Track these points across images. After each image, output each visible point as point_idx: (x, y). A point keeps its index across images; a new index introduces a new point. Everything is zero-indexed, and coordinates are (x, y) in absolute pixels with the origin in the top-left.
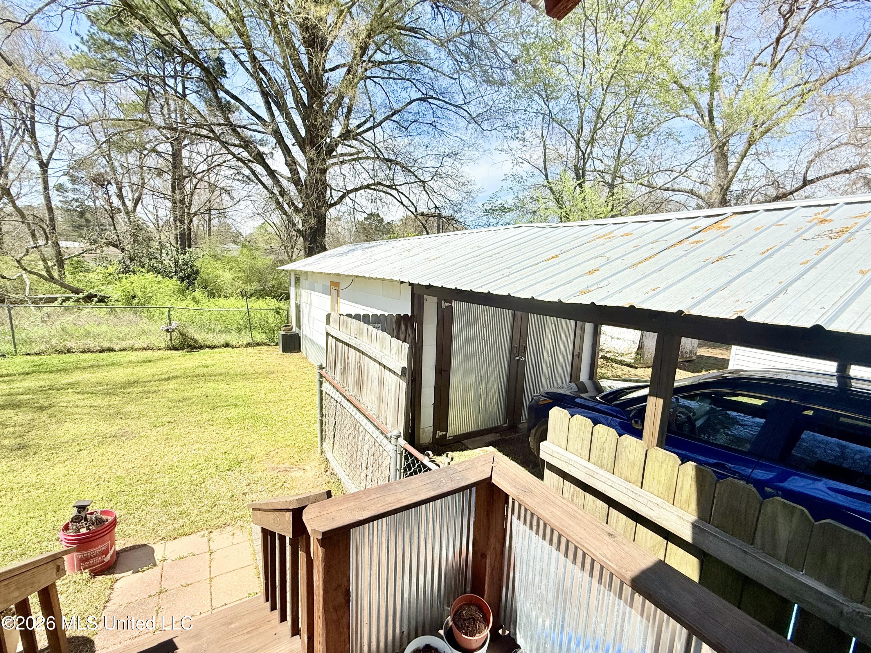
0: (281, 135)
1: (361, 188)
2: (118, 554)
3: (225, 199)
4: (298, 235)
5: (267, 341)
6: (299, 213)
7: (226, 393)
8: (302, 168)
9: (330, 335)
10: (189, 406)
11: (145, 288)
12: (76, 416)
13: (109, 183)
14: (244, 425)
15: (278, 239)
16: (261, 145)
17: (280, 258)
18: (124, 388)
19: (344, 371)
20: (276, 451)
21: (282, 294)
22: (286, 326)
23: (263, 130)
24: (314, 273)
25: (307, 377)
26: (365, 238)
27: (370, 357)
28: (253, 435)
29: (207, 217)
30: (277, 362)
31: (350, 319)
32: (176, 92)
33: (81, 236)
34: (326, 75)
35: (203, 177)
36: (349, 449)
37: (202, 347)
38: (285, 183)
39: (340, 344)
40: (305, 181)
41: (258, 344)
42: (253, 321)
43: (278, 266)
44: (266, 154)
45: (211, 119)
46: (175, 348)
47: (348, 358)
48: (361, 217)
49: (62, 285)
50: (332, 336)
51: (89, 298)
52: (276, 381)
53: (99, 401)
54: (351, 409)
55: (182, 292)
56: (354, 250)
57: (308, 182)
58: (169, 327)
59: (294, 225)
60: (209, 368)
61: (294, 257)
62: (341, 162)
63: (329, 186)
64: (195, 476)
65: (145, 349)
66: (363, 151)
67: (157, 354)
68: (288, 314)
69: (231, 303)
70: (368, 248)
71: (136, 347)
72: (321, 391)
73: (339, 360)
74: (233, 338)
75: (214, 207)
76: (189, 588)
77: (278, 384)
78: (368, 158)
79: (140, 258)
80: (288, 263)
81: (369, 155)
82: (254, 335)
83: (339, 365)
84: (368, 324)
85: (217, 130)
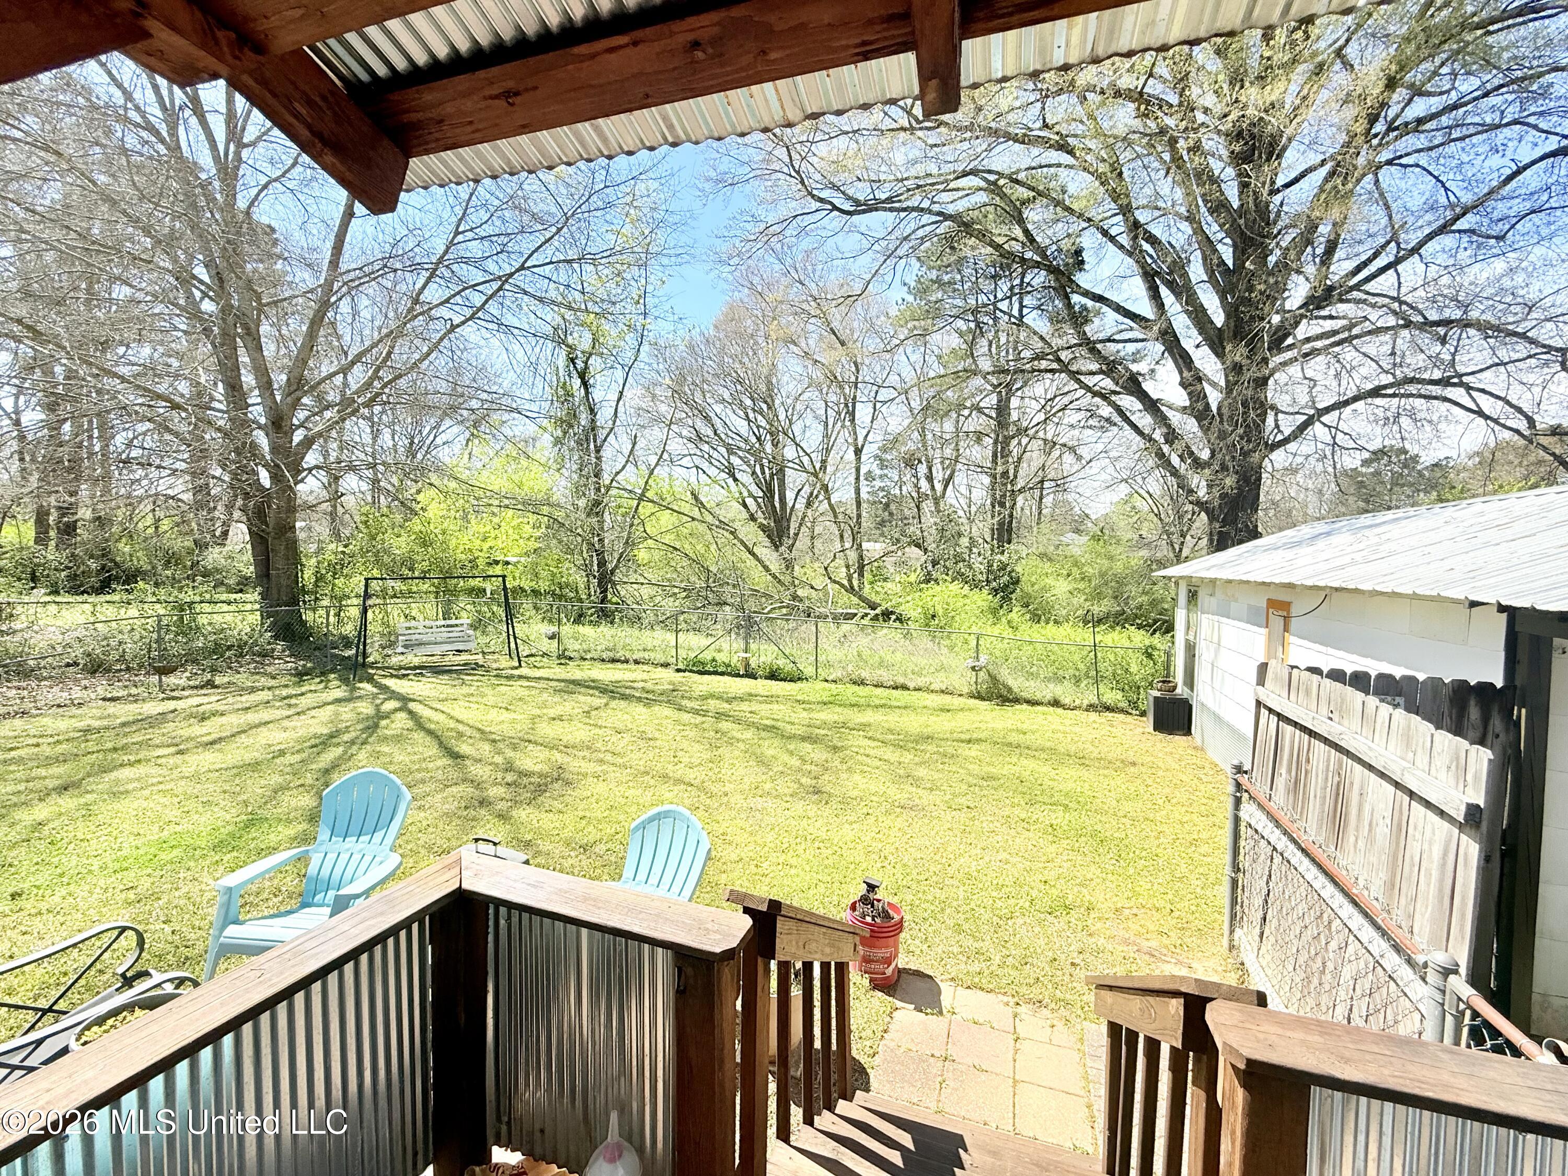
0: (1175, 336)
1: (1356, 399)
2: (900, 972)
3: (1069, 461)
4: (1197, 509)
5: (1124, 705)
6: (1203, 468)
7: (1050, 783)
8: (1214, 385)
9: (1266, 707)
10: (995, 789)
11: (948, 604)
12: (866, 769)
13: (920, 462)
14: (1077, 845)
15: (1155, 519)
16: (1134, 361)
17: (1159, 555)
18: (917, 742)
19: (1296, 787)
20: (1135, 911)
21: (1155, 621)
22: (1164, 682)
23: (1141, 336)
24: (1230, 582)
25: (1202, 787)
26: (1361, 504)
27: (1370, 768)
28: (1093, 868)
29: (1037, 493)
30: (1142, 746)
31: (1316, 678)
32: (1011, 316)
33: (882, 535)
34: (1277, 199)
35: (1037, 432)
36: (1301, 960)
37: (1017, 701)
38: (1175, 418)
39: (1289, 729)
40: (1219, 409)
41: (1108, 709)
42: (1101, 666)
43: (1152, 571)
44: (1143, 375)
45: (1057, 342)
46: (980, 697)
47: (1308, 761)
48: (1351, 461)
49: (861, 598)
50: (1270, 710)
51: (887, 615)
52: (1139, 781)
53: (889, 754)
54: (1312, 873)
55: (994, 612)
56: (1328, 534)
57: (1225, 411)
58: (977, 664)
59: (1191, 491)
60: (1027, 736)
61: (1185, 552)
62: (1306, 355)
63: (1273, 407)
64: (999, 904)
65: (943, 692)
66: (1366, 318)
67: (957, 702)
68: (1169, 661)
69: (1065, 633)
70: (1371, 526)
71: (932, 687)
72: (1237, 820)
73: (1285, 762)
74: (1066, 693)
75: (1049, 477)
76: (983, 1076)
77: (1142, 789)
78: (1378, 331)
79: (945, 561)
80: (1172, 565)
81: (1379, 324)
82: (1101, 690)
83: (1283, 771)
84: (1367, 693)
85: (1065, 355)
